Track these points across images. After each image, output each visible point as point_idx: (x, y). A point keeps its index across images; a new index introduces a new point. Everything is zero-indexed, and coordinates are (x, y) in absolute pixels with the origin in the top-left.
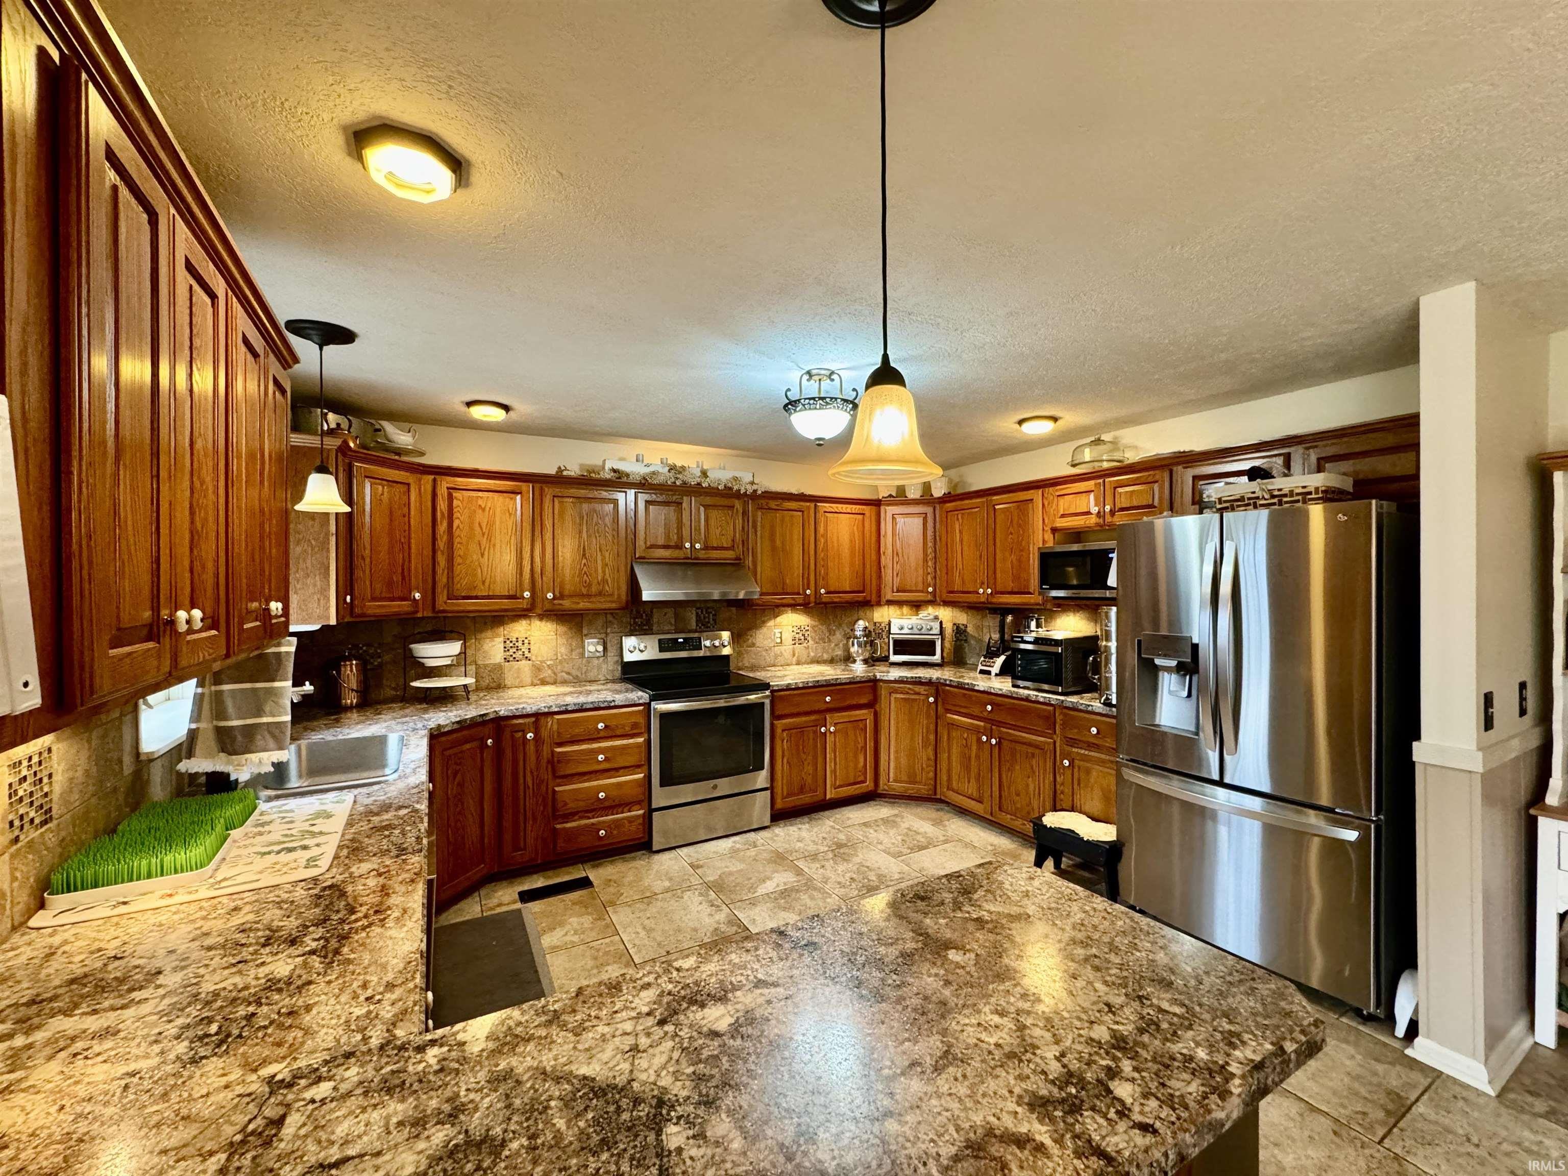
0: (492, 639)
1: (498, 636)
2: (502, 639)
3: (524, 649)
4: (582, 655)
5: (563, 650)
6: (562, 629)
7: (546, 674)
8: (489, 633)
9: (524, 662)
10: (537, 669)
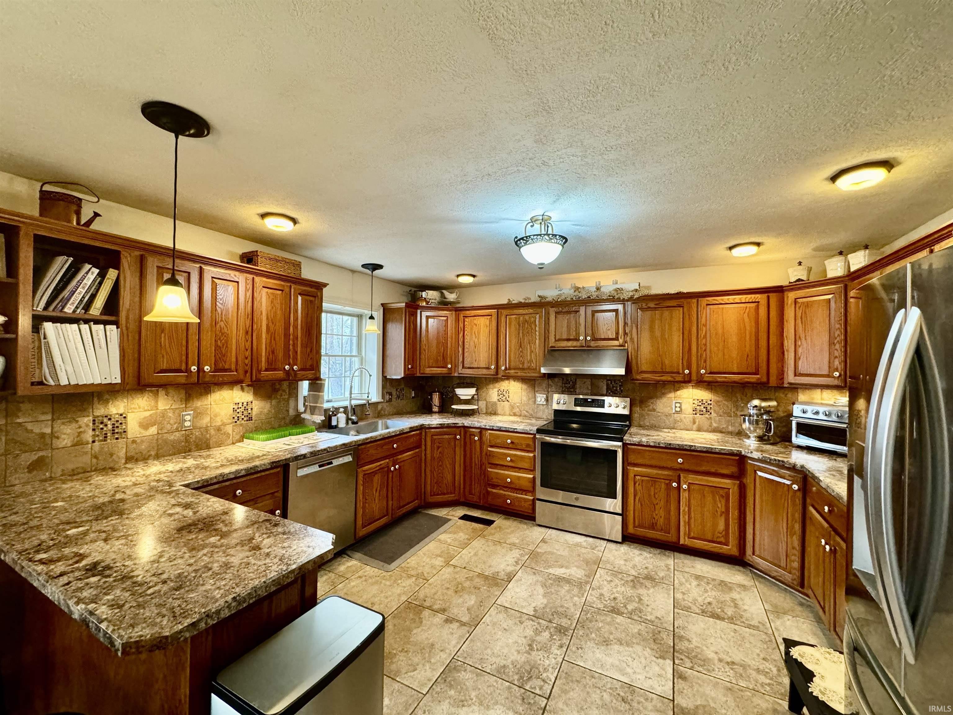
0: (493, 389)
1: (495, 388)
2: (496, 390)
3: (507, 395)
4: (535, 401)
5: (525, 398)
6: (524, 387)
7: (516, 410)
8: (491, 386)
9: (506, 402)
10: (512, 407)
